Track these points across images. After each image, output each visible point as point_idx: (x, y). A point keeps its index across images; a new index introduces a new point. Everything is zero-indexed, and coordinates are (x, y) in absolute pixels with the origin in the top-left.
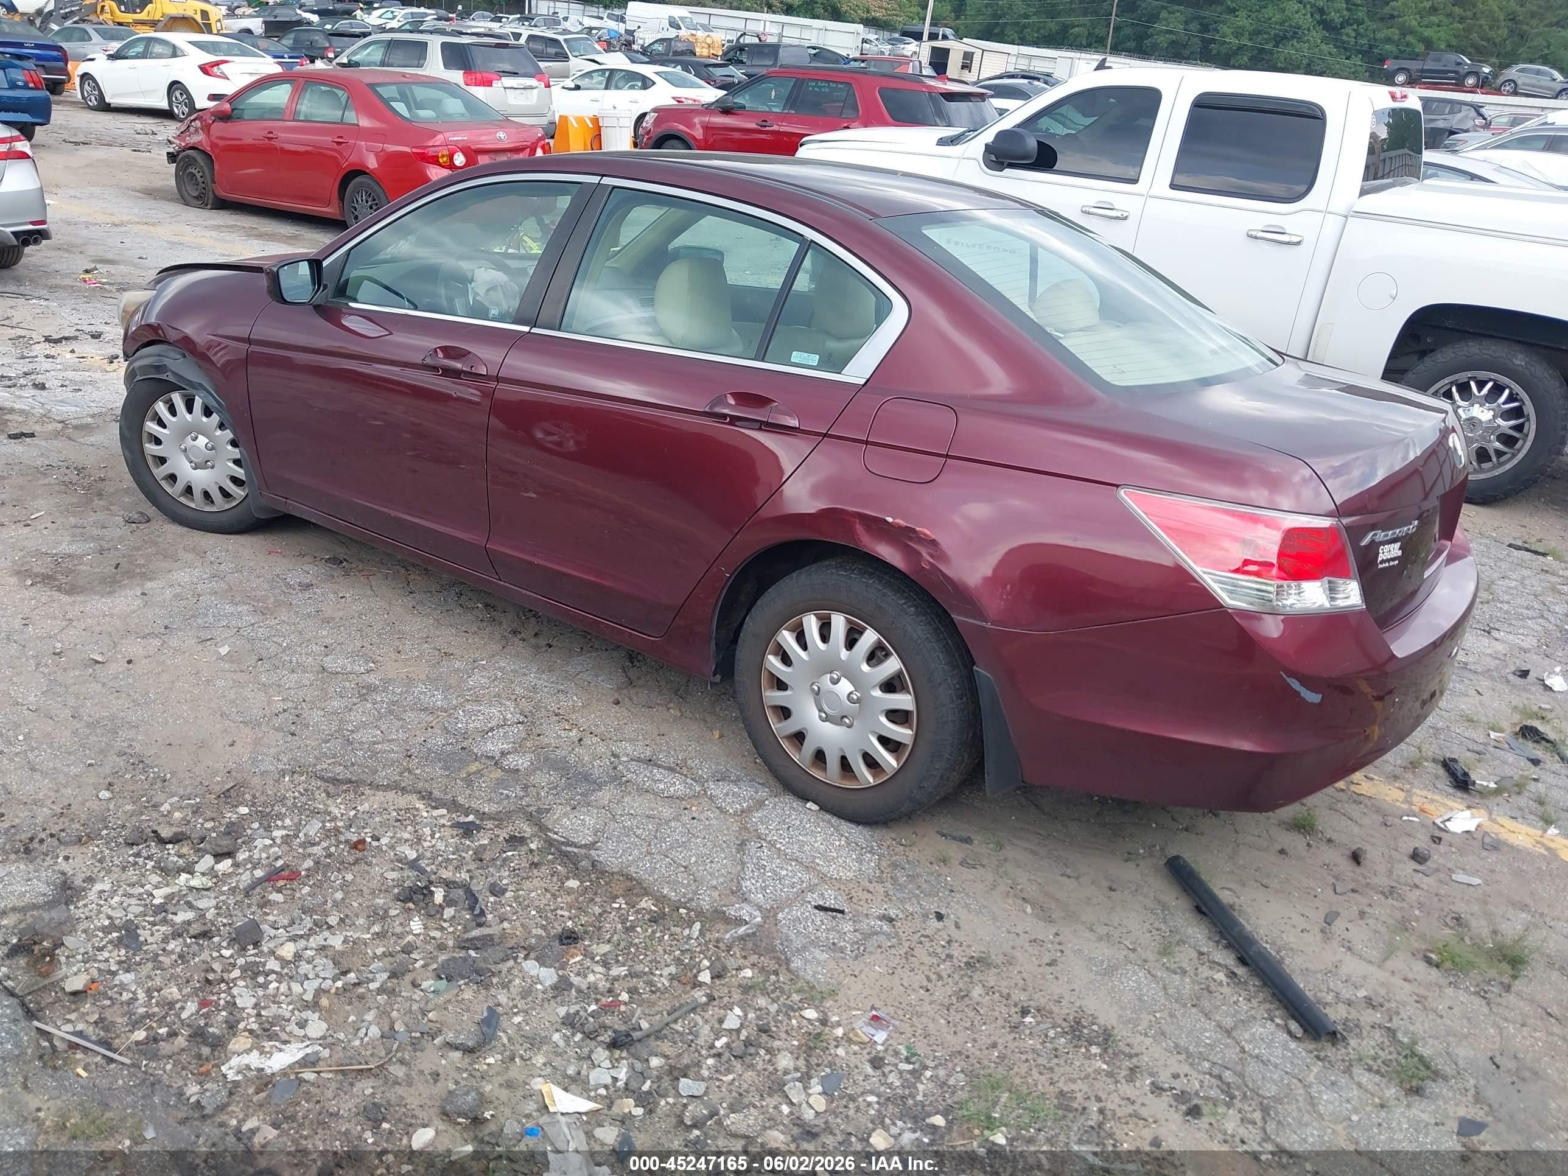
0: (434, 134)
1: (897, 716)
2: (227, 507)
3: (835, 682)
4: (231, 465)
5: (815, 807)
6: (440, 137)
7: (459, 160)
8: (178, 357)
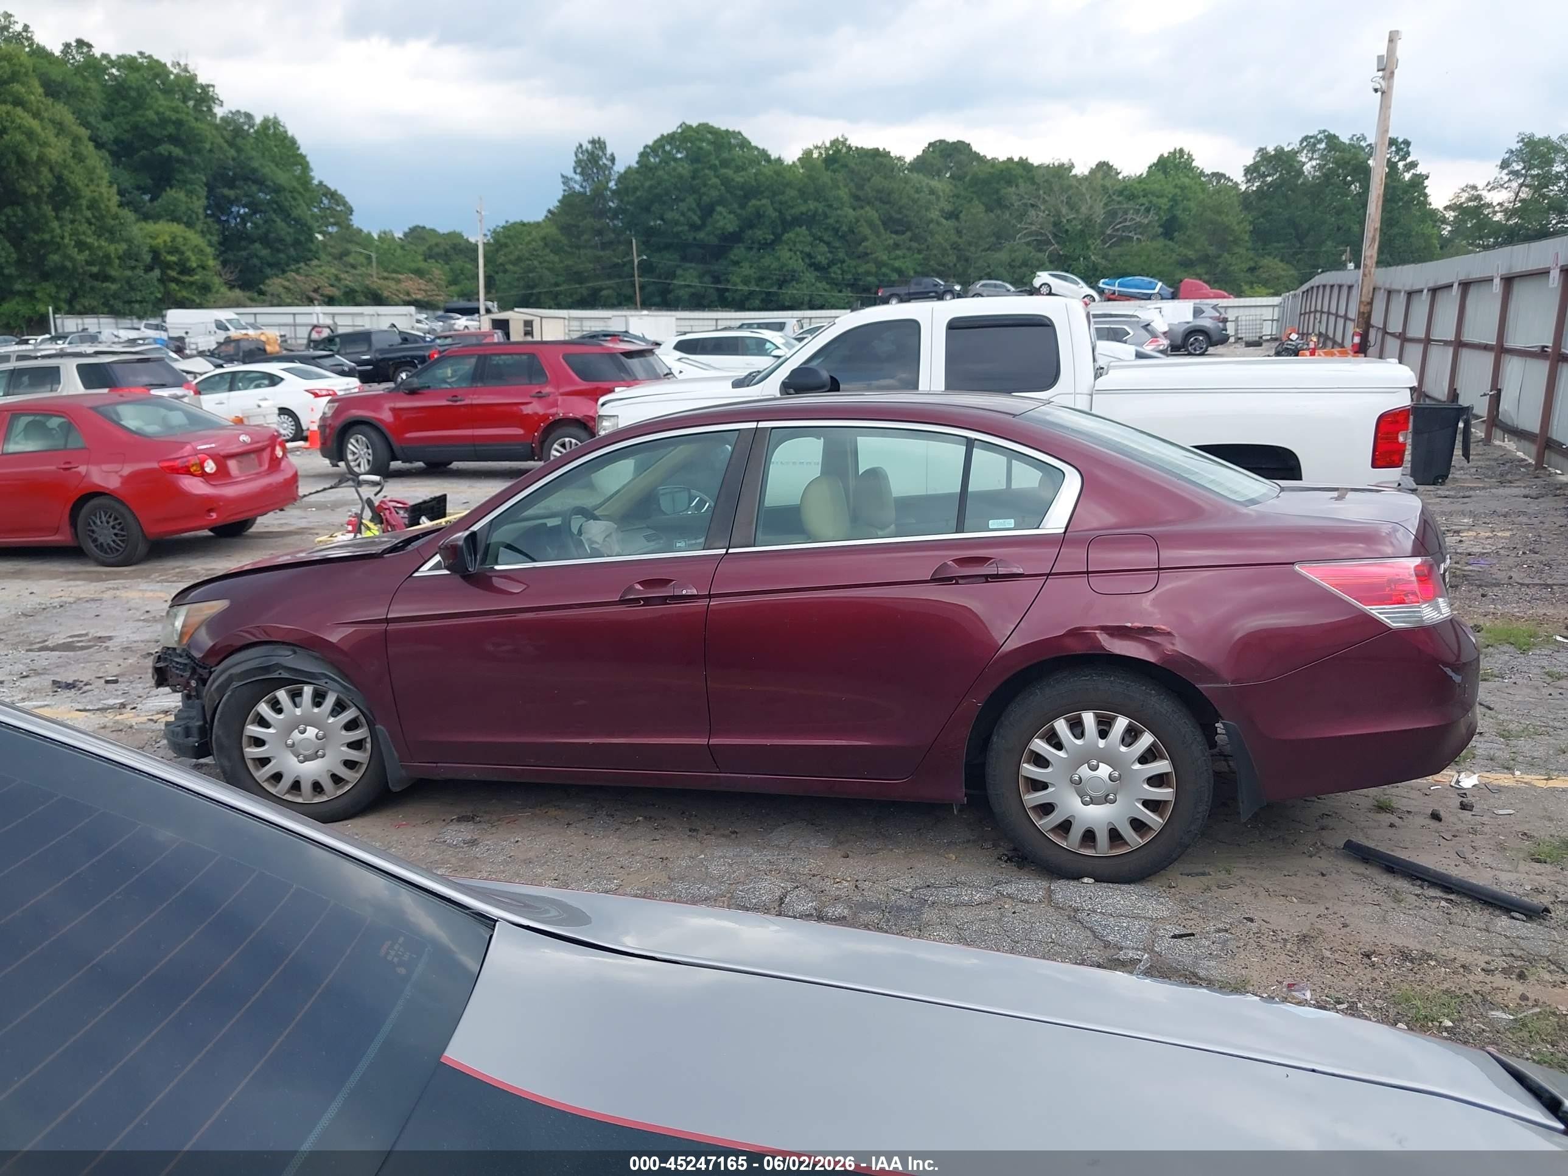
0: (182, 445)
1: (1157, 780)
2: (339, 793)
3: (1095, 768)
4: (345, 749)
5: (1091, 881)
6: (188, 447)
7: (210, 467)
8: (290, 653)
